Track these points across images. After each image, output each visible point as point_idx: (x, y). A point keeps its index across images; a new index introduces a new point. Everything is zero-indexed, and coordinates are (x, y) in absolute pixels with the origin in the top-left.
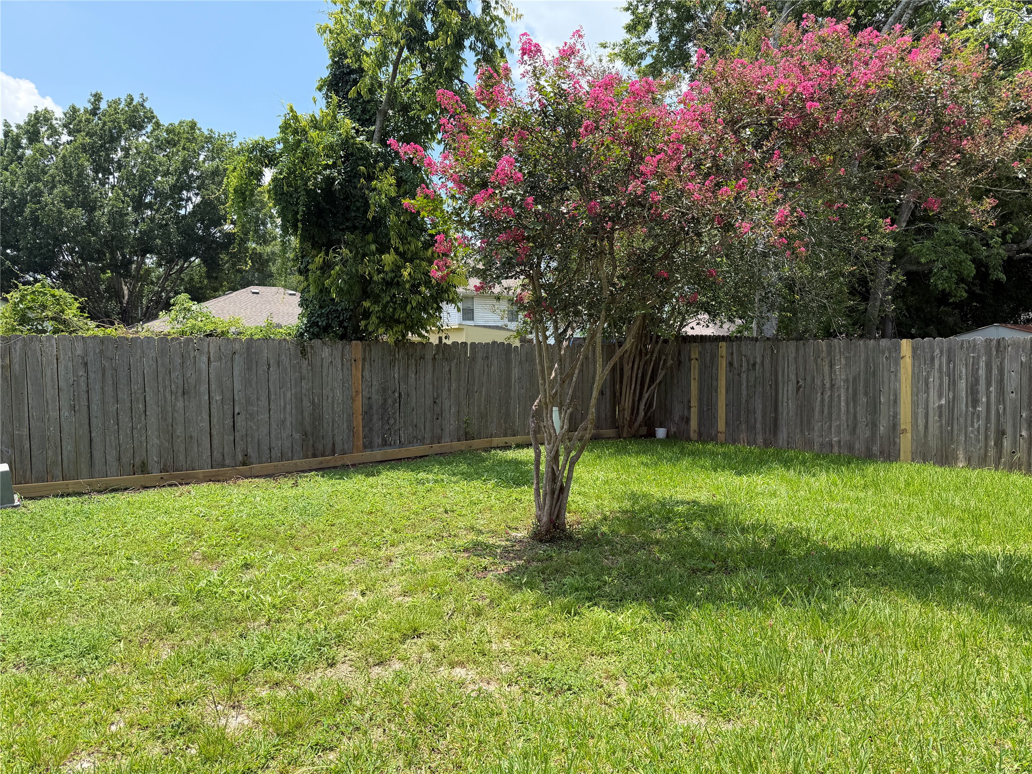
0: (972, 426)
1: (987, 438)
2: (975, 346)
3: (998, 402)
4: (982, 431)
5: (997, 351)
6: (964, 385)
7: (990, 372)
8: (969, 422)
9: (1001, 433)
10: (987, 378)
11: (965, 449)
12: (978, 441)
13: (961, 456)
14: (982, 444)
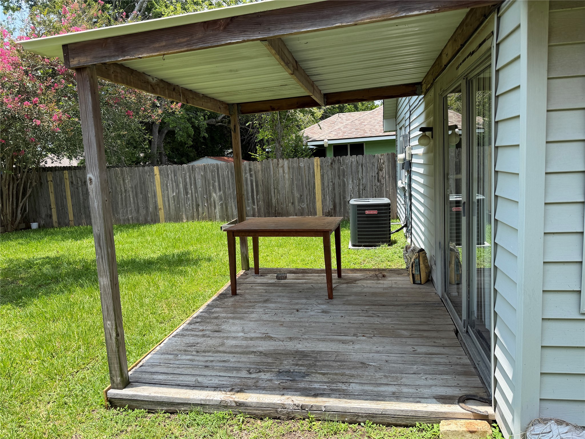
0: (187, 204)
1: (193, 208)
2: (184, 168)
3: (195, 193)
4: (191, 205)
5: (192, 171)
6: (182, 186)
7: (191, 180)
8: (186, 202)
9: (198, 205)
10: (190, 183)
11: (185, 214)
12: (190, 210)
13: (184, 217)
14: (191, 211)
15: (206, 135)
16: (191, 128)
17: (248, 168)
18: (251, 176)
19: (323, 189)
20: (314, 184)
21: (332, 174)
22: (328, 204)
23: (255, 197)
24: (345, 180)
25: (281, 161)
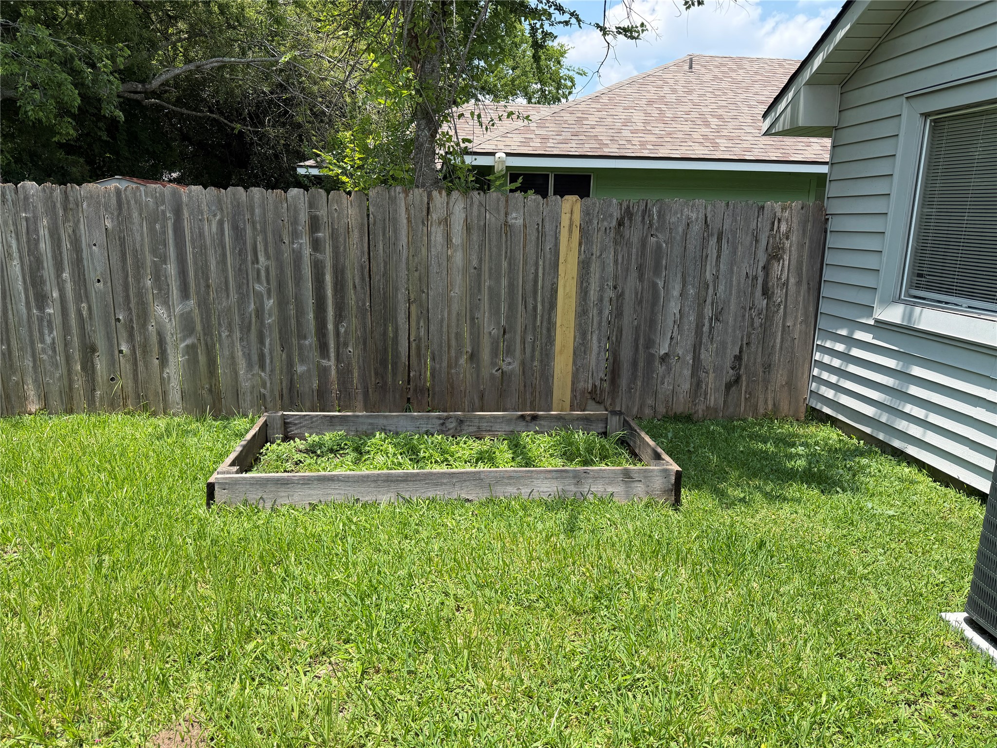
0: (43, 341)
1: (68, 359)
2: (26, 198)
3: (78, 299)
4: (59, 348)
5: (65, 209)
6: (18, 269)
7: (59, 247)
8: (36, 334)
9: (89, 350)
10: (54, 257)
11: (35, 381)
12: (56, 365)
13: (31, 391)
14: (62, 370)
15: (120, 115)
16: (70, 86)
17: (303, 217)
18: (316, 245)
19: (582, 312)
20: (554, 291)
21: (616, 262)
22: (593, 362)
23: (330, 327)
24: (661, 284)
25: (439, 198)
